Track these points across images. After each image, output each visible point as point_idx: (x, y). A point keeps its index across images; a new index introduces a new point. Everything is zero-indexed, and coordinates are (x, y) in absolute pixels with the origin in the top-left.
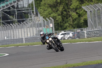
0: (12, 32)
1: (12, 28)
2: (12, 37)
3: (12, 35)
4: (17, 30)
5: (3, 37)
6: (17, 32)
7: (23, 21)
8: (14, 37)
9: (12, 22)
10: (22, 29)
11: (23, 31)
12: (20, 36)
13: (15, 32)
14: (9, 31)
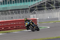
0: (52, 14)
1: (52, 12)
2: (52, 17)
3: (52, 16)
4: (55, 13)
5: (47, 17)
6: (55, 14)
7: (59, 8)
8: (53, 17)
9: (52, 8)
10: (58, 12)
11: (58, 13)
12: (57, 16)
13: (54, 14)
14: (51, 13)
